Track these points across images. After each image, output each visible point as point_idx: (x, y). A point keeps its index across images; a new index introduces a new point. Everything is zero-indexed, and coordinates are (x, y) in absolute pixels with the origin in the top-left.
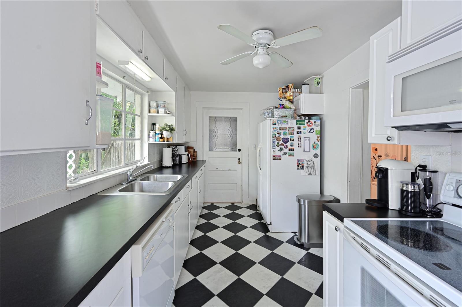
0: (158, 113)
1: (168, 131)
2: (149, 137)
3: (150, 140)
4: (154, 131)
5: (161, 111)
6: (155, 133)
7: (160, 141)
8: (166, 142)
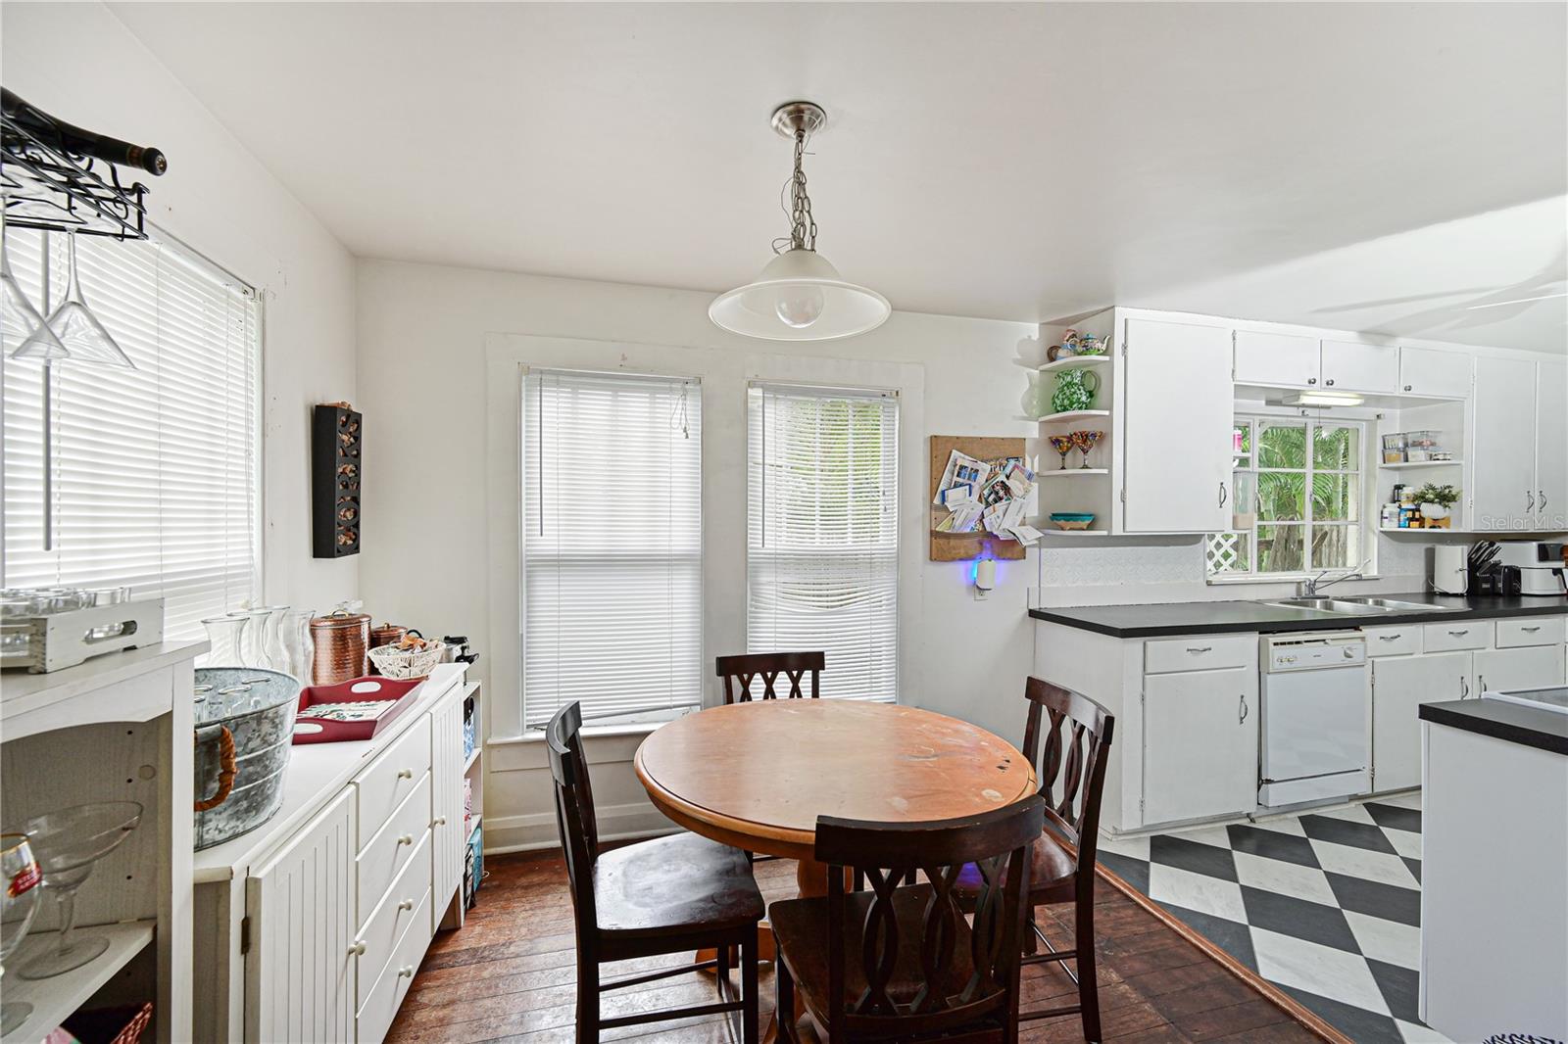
0: (1407, 460)
1: (1432, 502)
2: (1382, 518)
3: (1384, 525)
4: (1397, 504)
5: (1414, 456)
6: (1400, 507)
7: (1409, 527)
8: (1426, 530)
